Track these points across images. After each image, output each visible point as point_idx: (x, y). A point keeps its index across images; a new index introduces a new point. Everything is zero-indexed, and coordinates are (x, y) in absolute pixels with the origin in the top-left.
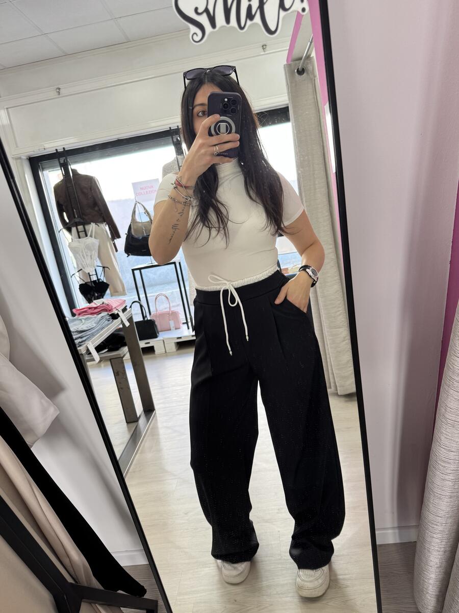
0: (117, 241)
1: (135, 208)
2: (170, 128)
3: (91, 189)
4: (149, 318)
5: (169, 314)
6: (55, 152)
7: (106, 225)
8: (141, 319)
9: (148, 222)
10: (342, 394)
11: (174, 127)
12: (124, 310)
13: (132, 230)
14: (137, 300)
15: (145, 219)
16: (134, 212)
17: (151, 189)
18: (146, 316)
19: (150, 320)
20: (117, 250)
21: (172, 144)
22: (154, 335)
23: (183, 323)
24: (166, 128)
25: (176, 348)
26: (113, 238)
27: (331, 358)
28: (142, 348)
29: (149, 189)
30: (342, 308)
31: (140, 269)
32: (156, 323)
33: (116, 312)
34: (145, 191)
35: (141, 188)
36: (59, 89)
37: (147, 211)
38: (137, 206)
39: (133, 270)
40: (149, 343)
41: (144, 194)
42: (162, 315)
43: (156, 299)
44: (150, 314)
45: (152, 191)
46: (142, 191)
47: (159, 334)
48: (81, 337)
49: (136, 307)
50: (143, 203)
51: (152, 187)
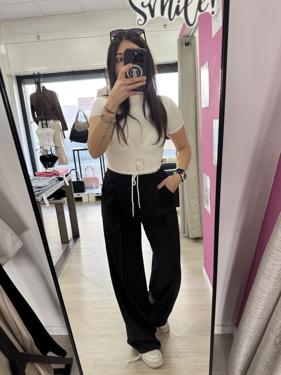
0: (65, 132)
1: (78, 113)
2: (104, 68)
3: (53, 99)
4: (81, 180)
5: (93, 178)
6: (33, 74)
7: (59, 121)
8: (76, 180)
9: (86, 122)
10: (191, 237)
12: (67, 175)
13: (75, 126)
14: (75, 169)
15: (84, 121)
16: (77, 116)
17: (89, 103)
18: (79, 179)
20: (65, 138)
22: (83, 191)
25: (95, 199)
26: (63, 130)
28: (75, 198)
29: (88, 103)
31: (78, 150)
32: (85, 183)
33: (62, 176)
34: (85, 103)
35: (83, 102)
36: (39, 36)
37: (85, 116)
38: (79, 112)
39: (74, 151)
40: (79, 195)
41: (85, 105)
42: (88, 179)
43: (86, 169)
44: (81, 177)
45: (90, 105)
47: (86, 190)
48: (39, 191)
49: (74, 173)
50: (83, 111)
51: (90, 102)
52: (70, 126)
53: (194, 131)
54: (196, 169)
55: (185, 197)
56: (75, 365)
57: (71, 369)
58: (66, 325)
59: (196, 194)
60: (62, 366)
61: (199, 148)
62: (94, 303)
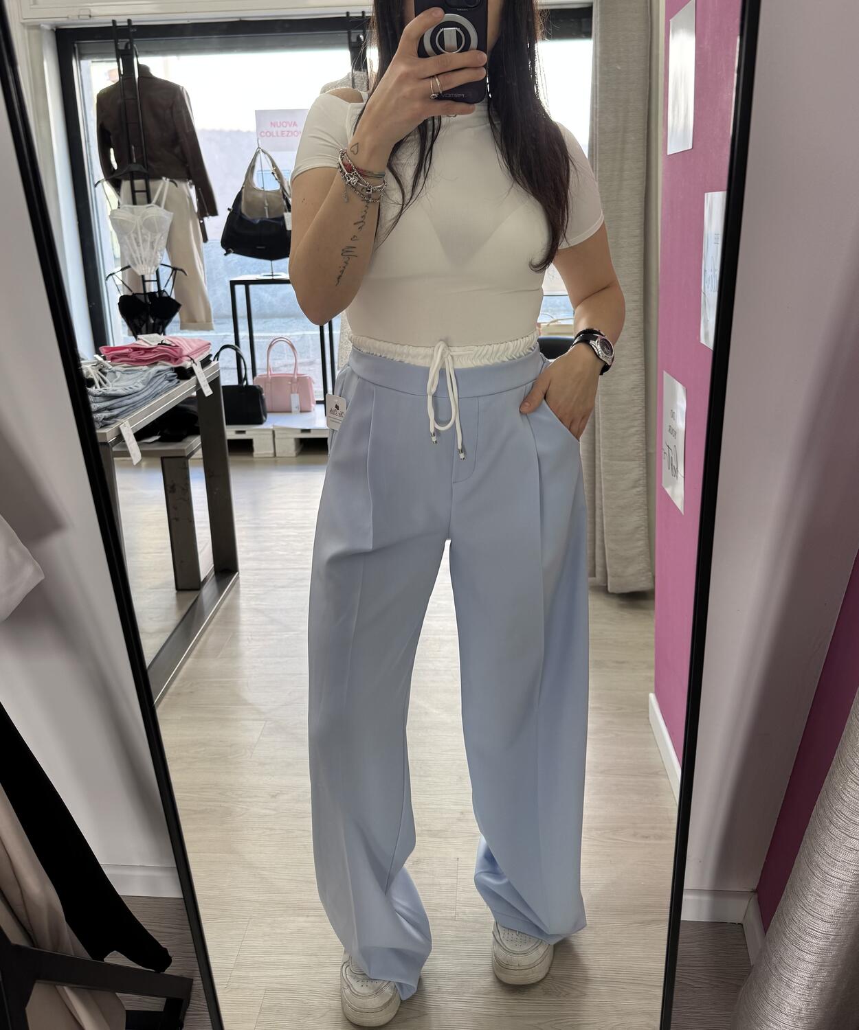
0: (209, 221)
1: (254, 160)
2: (348, 13)
4: (251, 383)
5: (292, 379)
6: (111, 25)
7: (191, 185)
8: (235, 382)
9: (277, 192)
10: (615, 591)
11: (355, 12)
12: (205, 363)
13: (243, 203)
14: (233, 344)
15: (272, 186)
16: (251, 169)
17: (291, 128)
18: (246, 378)
19: (253, 387)
20: (205, 239)
21: (347, 45)
22: (256, 417)
23: (318, 402)
24: (340, 12)
25: (296, 450)
26: (202, 214)
27: (604, 517)
28: (230, 441)
30: (639, 422)
31: (247, 283)
32: (263, 394)
33: (187, 364)
34: (280, 130)
35: (271, 123)
37: (277, 171)
38: (258, 159)
39: (233, 283)
40: (243, 432)
41: (278, 136)
42: (277, 380)
43: (270, 346)
44: (254, 374)
45: (293, 133)
46: (274, 130)
47: (266, 417)
48: (109, 409)
49: (229, 357)
50: (272, 154)
51: (295, 124)
52: (224, 203)
53: (638, 232)
54: (639, 360)
55: (597, 452)
56: (198, 1003)
57: (184, 1014)
58: (175, 866)
59: (635, 442)
60: (154, 1004)
61: (653, 290)
62: (273, 796)
